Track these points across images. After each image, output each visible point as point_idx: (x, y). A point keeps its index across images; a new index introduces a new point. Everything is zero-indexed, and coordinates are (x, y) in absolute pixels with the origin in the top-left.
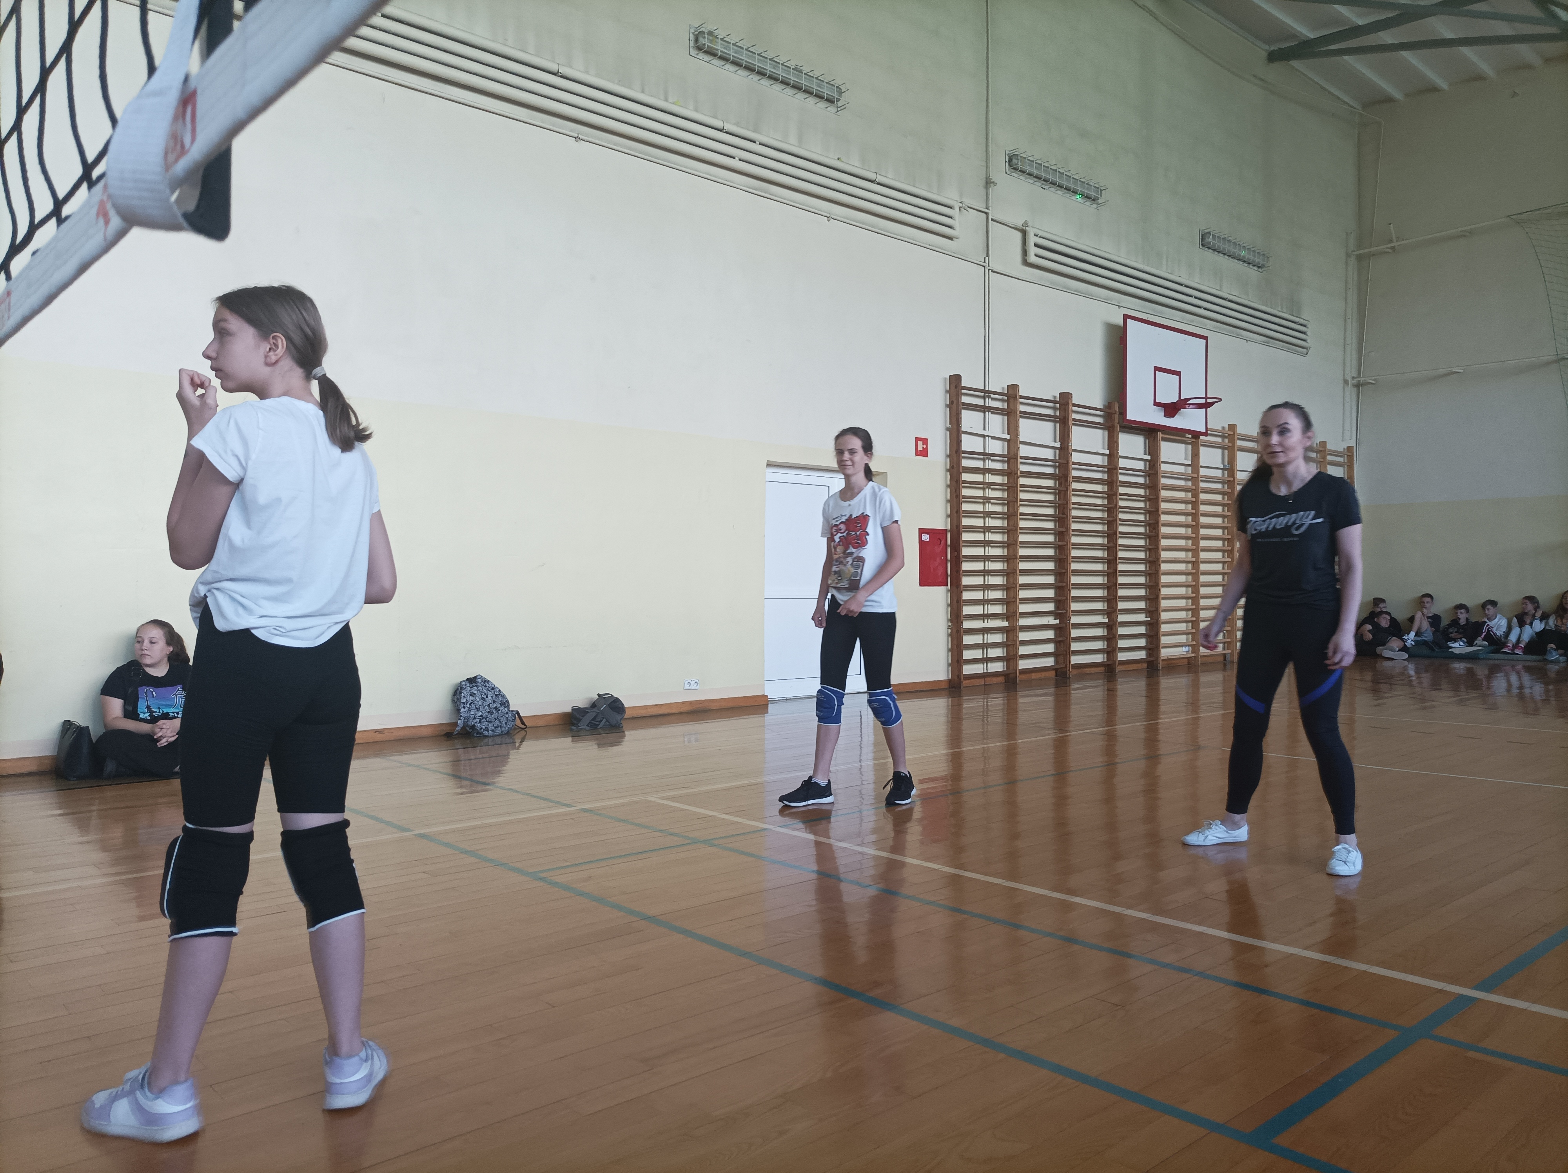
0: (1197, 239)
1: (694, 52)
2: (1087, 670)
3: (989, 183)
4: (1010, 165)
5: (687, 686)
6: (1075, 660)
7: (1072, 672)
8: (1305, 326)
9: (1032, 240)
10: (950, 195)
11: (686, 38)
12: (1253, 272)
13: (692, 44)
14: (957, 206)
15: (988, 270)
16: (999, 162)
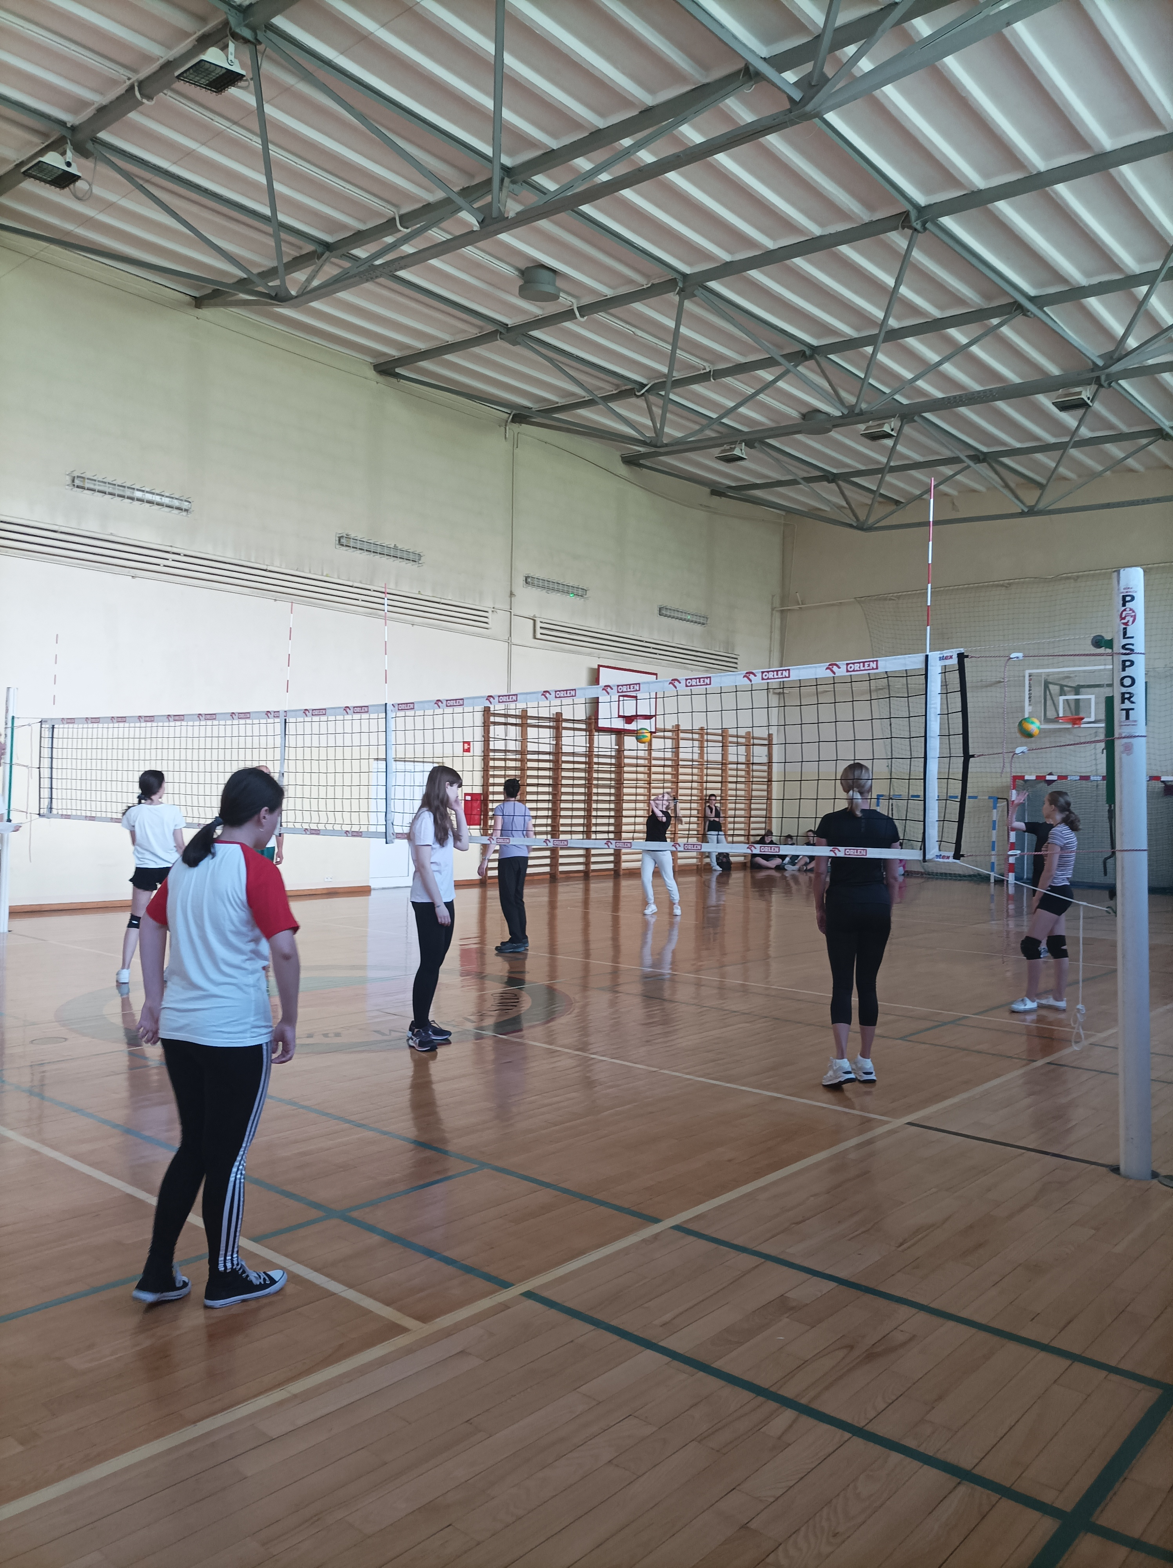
0: (657, 611)
1: (338, 546)
2: (571, 875)
3: (512, 594)
4: (526, 583)
5: (326, 880)
6: (561, 868)
7: (560, 876)
8: (736, 659)
9: (539, 625)
10: (487, 604)
11: (334, 540)
12: (698, 628)
13: (337, 542)
14: (490, 610)
15: (510, 644)
16: (520, 580)
